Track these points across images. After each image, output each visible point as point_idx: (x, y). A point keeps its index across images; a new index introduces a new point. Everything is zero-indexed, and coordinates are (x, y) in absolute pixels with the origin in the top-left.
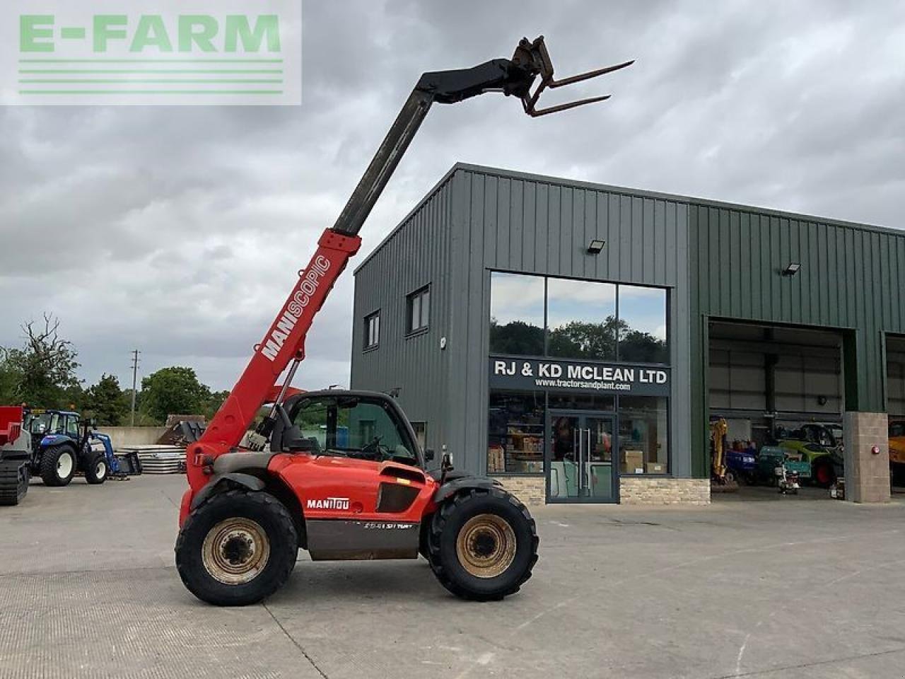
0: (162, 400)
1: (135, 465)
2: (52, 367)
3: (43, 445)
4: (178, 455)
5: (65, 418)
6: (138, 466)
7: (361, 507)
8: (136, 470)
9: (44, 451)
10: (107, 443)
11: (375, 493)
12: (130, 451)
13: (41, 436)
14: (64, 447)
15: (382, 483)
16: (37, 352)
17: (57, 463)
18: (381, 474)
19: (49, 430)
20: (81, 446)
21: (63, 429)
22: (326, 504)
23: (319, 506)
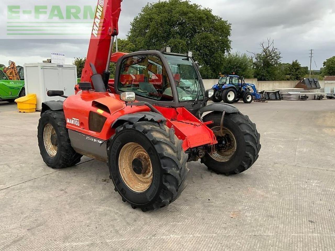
0: (329, 70)
1: (278, 96)
2: (272, 59)
3: (223, 88)
4: (299, 93)
5: (231, 78)
6: (280, 97)
7: (84, 126)
8: (278, 98)
9: (223, 90)
10: (254, 88)
11: (87, 118)
12: (278, 91)
13: (223, 85)
14: (230, 89)
15: (91, 112)
16: (266, 54)
17: (228, 95)
18: (92, 105)
19: (225, 83)
20: (240, 89)
21: (231, 83)
22: (72, 122)
23: (70, 122)
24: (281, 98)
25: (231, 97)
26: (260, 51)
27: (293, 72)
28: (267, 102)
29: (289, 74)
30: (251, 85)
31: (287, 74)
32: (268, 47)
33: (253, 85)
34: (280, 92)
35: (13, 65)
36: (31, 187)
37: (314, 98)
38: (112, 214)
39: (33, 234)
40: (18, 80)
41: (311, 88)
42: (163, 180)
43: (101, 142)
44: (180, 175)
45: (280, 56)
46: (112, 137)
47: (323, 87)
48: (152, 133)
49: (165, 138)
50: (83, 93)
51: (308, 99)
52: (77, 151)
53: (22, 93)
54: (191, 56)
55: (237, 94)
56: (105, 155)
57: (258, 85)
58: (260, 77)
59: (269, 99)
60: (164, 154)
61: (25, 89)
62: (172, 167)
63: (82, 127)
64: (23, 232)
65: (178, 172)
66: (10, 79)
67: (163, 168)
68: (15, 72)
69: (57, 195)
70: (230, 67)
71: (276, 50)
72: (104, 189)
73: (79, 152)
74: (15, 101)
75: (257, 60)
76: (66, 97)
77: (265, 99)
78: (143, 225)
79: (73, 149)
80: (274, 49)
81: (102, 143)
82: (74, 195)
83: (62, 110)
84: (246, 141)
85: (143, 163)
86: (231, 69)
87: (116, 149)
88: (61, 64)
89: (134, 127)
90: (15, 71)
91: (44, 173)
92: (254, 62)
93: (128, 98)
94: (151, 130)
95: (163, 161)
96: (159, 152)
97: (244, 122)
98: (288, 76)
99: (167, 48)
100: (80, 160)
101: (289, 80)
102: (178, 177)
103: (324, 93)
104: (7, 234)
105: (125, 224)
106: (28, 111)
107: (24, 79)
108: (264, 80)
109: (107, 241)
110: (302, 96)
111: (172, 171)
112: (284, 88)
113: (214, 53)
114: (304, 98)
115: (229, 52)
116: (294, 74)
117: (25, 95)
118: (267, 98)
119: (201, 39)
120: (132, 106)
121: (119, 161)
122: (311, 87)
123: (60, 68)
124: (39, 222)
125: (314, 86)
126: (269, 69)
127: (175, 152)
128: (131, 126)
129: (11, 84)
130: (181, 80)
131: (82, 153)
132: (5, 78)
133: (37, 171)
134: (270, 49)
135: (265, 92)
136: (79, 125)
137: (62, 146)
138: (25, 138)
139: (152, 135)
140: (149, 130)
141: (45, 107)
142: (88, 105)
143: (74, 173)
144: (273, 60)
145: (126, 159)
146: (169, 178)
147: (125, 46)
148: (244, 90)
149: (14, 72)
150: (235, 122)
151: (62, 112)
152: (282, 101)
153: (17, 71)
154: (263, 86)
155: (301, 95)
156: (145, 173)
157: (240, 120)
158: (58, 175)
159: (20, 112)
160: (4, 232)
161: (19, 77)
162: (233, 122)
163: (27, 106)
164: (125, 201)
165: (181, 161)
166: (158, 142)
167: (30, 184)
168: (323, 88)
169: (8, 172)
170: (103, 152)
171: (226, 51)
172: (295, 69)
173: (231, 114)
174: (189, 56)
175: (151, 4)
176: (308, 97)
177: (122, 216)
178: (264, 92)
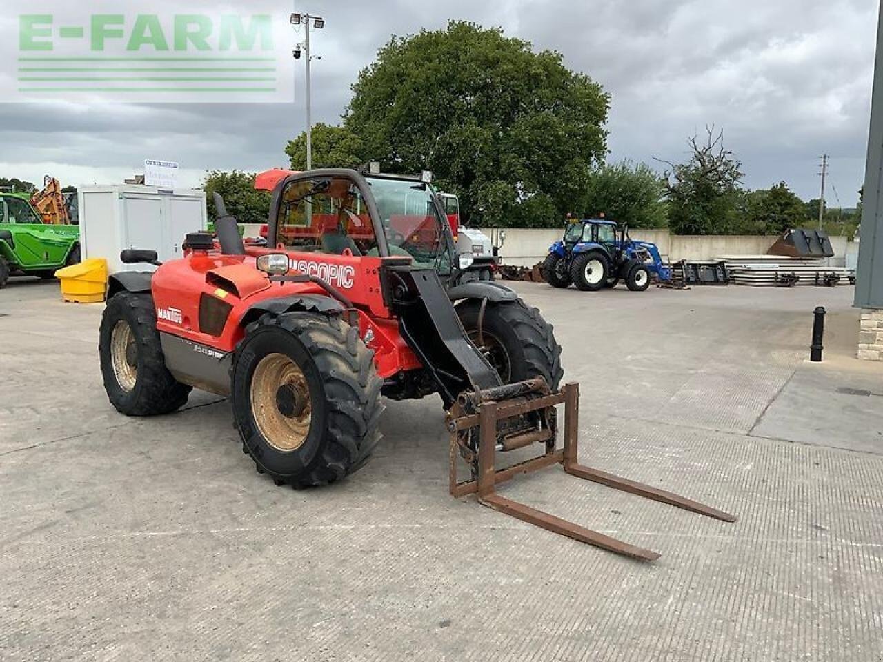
1: (720, 275)
2: (720, 179)
3: (574, 253)
4: (776, 267)
5: (595, 227)
6: (725, 276)
7: (189, 324)
8: (721, 280)
9: (575, 258)
10: (654, 252)
11: (197, 307)
12: (720, 260)
13: (575, 243)
14: (592, 255)
15: (203, 293)
16: (702, 165)
17: (586, 270)
18: (207, 282)
19: (581, 238)
20: (619, 254)
21: (595, 237)
22: (169, 316)
23: (165, 317)
24: (727, 282)
25: (595, 274)
26: (687, 159)
27: (774, 213)
28: (689, 289)
29: (764, 219)
30: (647, 245)
31: (759, 219)
32: (707, 147)
33: (652, 246)
34: (726, 264)
35: (55, 186)
36: (77, 447)
37: (816, 281)
38: (233, 493)
39: (76, 518)
40: (66, 223)
41: (809, 256)
42: (330, 423)
43: (221, 355)
44: (363, 415)
45: (739, 171)
46: (239, 344)
47: (843, 253)
48: (311, 335)
49: (336, 343)
50: (194, 256)
51: (798, 283)
52: (178, 379)
53: (73, 256)
54: (429, 181)
55: (611, 268)
56: (227, 381)
57: (672, 244)
58: (685, 226)
59: (698, 282)
60: (331, 372)
61: (79, 246)
62: (348, 399)
63: (187, 327)
64: (58, 515)
65: (360, 409)
66: (45, 222)
67: (330, 400)
68: (59, 205)
69: (129, 461)
70: (605, 198)
71: (728, 157)
72: (227, 453)
73: (181, 380)
74: (56, 275)
75: (680, 181)
76: (159, 264)
77: (688, 280)
78: (288, 510)
79: (170, 374)
80: (724, 153)
81: (222, 357)
82: (163, 461)
83: (149, 292)
84: (528, 361)
85: (296, 395)
86: (609, 203)
87: (246, 368)
88: (167, 187)
89: (279, 323)
90: (58, 200)
91: (108, 424)
92: (672, 186)
93: (274, 267)
94: (311, 328)
95: (329, 387)
96: (321, 370)
97: (526, 321)
98: (762, 224)
99: (371, 165)
100: (186, 400)
101: (763, 234)
102: (359, 419)
103: (842, 269)
104: (27, 517)
105: (253, 507)
106: (86, 299)
107: (77, 223)
108: (697, 233)
109: (212, 531)
110: (782, 275)
111: (347, 405)
112: (739, 254)
113: (562, 164)
114: (789, 281)
115: (603, 160)
116: (777, 219)
117: (80, 261)
118: (692, 279)
119: (533, 128)
120: (285, 283)
121: (252, 392)
122: (809, 252)
123: (167, 198)
124: (88, 501)
125: (815, 251)
126: (709, 205)
127: (354, 371)
128: (273, 321)
129: (48, 234)
130: (463, 230)
131: (187, 382)
132: (33, 218)
133: (94, 419)
134: (715, 153)
135: (688, 265)
136: (180, 322)
137: (145, 366)
138: (73, 357)
139: (310, 337)
140: (305, 329)
141: (115, 285)
142: (198, 281)
143: (172, 425)
144: (720, 182)
145: (267, 389)
146: (340, 420)
147: (336, 143)
148: (629, 258)
149: (55, 202)
150: (507, 321)
151: (149, 296)
152: (731, 287)
153: (62, 203)
154: (686, 248)
155: (782, 273)
156: (300, 415)
157: (517, 316)
158: (138, 428)
159: (67, 301)
160: (21, 515)
161: (67, 218)
162: (504, 321)
163: (84, 288)
164: (261, 472)
165: (367, 390)
166: (321, 351)
167: (77, 442)
168: (842, 255)
169: (32, 421)
170: (223, 375)
171: (592, 158)
172: (779, 204)
173: (500, 305)
174: (424, 180)
175: (402, 38)
176: (798, 278)
177: (252, 496)
178: (686, 263)
